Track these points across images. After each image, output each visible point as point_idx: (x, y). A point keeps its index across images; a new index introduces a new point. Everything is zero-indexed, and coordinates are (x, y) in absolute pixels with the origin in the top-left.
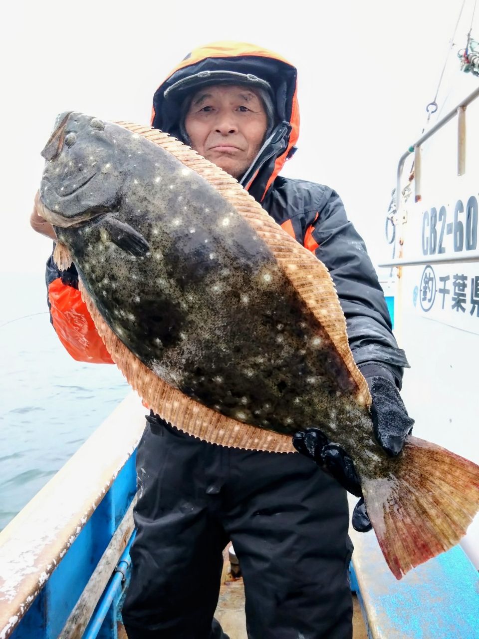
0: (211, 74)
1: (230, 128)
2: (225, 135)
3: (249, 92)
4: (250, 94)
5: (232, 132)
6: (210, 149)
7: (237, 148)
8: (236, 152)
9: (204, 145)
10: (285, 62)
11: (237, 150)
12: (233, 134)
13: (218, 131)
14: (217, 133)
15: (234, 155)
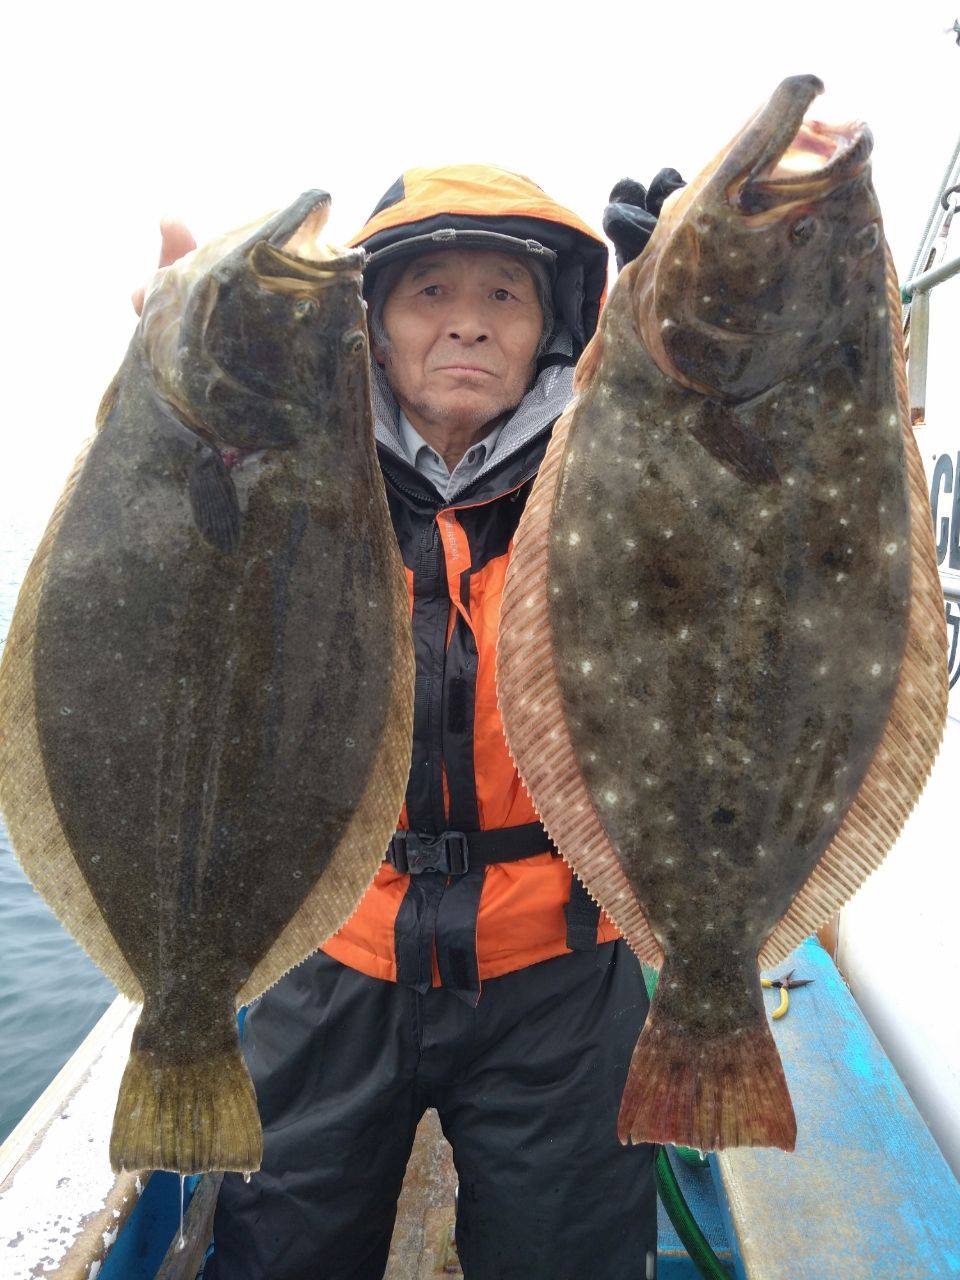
0: (458, 235)
1: (479, 332)
2: (468, 344)
3: (518, 265)
4: (519, 269)
5: (482, 338)
6: (436, 369)
7: (487, 372)
8: (485, 381)
9: (424, 360)
10: (588, 233)
11: (486, 376)
12: (483, 344)
13: (454, 336)
14: (453, 341)
15: (482, 386)
